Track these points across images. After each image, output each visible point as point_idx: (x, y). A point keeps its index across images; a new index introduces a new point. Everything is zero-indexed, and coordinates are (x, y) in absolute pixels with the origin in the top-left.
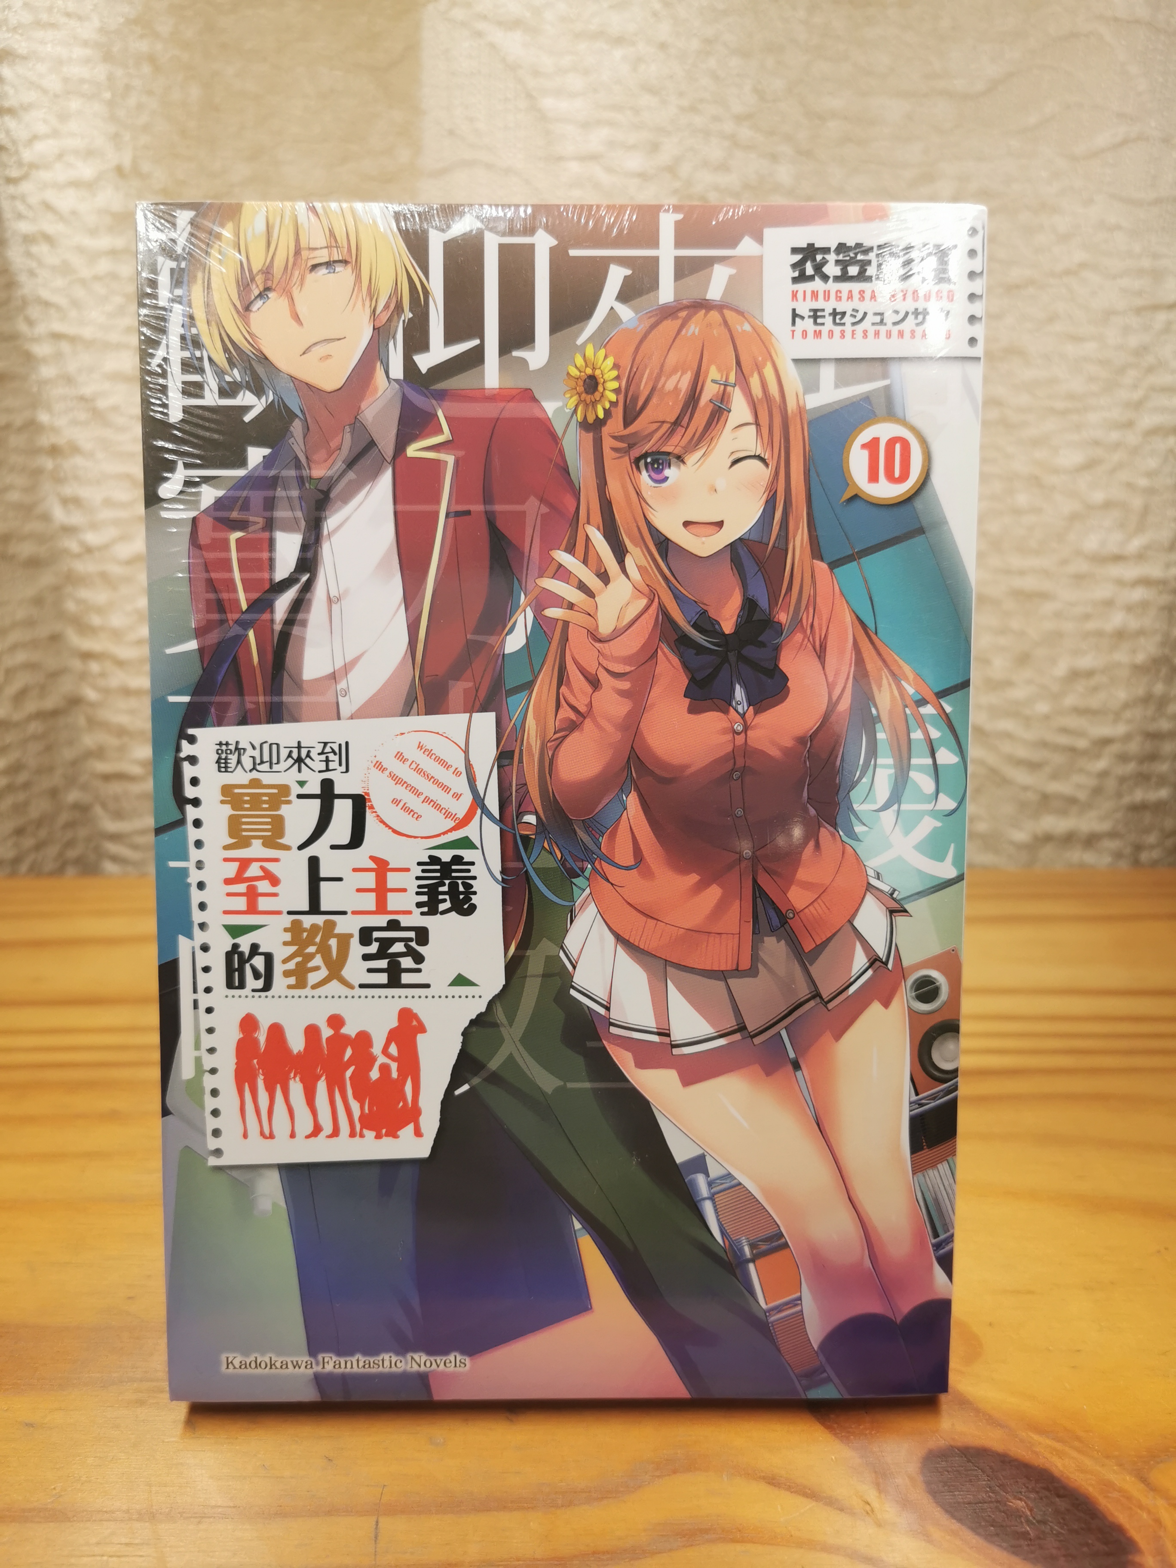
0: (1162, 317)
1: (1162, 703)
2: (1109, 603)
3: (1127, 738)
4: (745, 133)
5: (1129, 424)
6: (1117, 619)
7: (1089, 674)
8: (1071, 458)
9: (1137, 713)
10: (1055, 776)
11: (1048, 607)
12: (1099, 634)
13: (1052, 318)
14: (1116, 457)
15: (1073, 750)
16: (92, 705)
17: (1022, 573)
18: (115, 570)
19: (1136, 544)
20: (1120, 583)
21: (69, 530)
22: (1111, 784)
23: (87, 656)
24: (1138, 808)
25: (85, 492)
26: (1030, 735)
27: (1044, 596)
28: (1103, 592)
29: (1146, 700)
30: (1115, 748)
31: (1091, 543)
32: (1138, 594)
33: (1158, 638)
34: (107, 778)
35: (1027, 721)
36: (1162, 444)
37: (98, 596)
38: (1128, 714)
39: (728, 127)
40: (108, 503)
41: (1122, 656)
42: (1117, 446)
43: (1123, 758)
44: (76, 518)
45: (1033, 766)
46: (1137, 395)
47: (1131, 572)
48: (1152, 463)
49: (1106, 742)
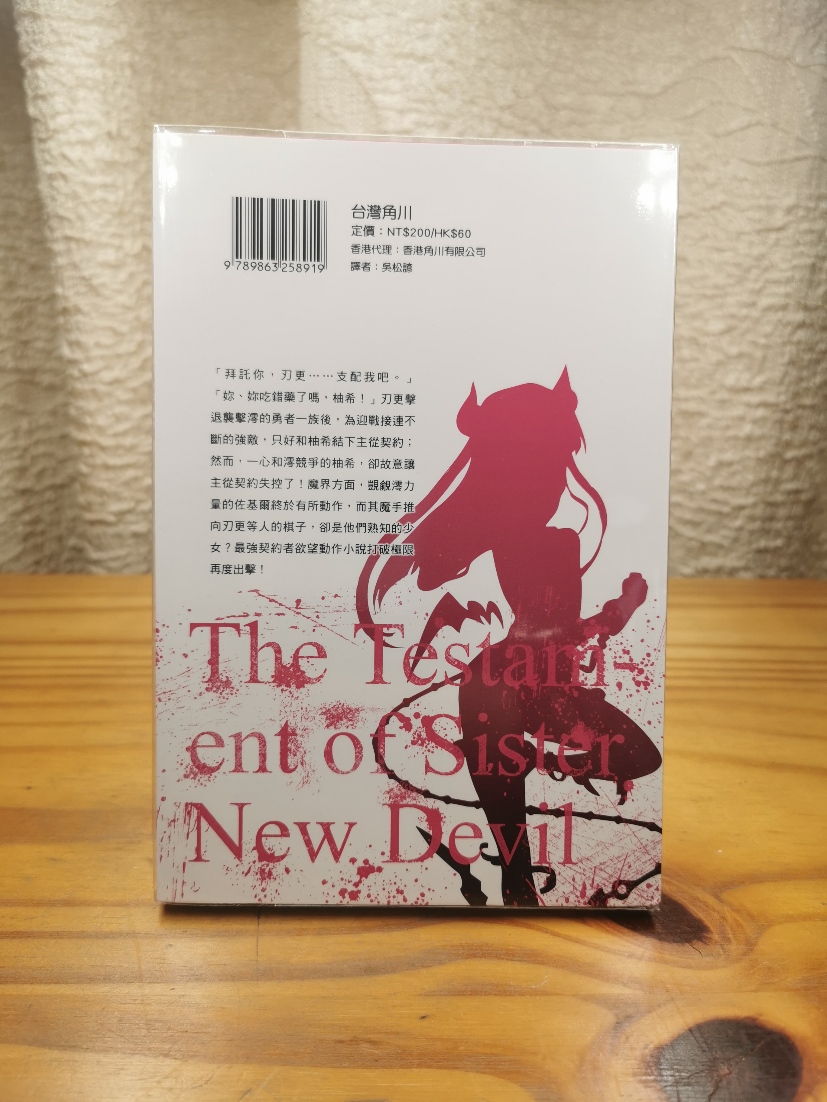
0: (773, 236)
1: (778, 482)
2: (742, 419)
3: (754, 505)
4: (507, 117)
5: (753, 304)
6: (747, 429)
7: (730, 464)
8: (717, 326)
9: (760, 489)
10: (709, 531)
11: (704, 422)
12: (736, 438)
13: (704, 237)
14: (745, 325)
15: (720, 514)
16: (84, 475)
17: (686, 400)
18: (102, 388)
19: (758, 381)
20: (749, 405)
21: (73, 362)
22: (744, 536)
23: (83, 443)
24: (760, 551)
25: (84, 338)
26: (693, 504)
27: (701, 414)
28: (739, 411)
29: (766, 481)
30: (747, 512)
31: (730, 380)
32: (760, 413)
33: (773, 441)
34: (93, 523)
35: (691, 495)
36: (775, 317)
37: (91, 405)
38: (755, 490)
39: (496, 113)
40: (98, 345)
41: (750, 453)
42: (746, 318)
43: (752, 519)
44: (78, 355)
45: (695, 524)
46: (757, 286)
47: (755, 398)
48: (768, 329)
49: (741, 508)
